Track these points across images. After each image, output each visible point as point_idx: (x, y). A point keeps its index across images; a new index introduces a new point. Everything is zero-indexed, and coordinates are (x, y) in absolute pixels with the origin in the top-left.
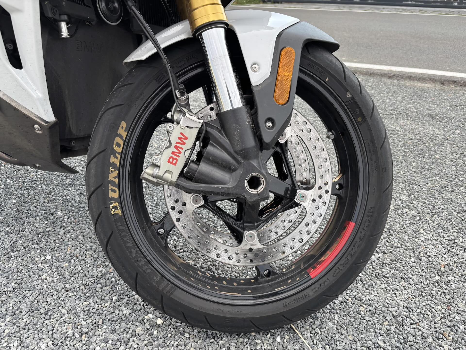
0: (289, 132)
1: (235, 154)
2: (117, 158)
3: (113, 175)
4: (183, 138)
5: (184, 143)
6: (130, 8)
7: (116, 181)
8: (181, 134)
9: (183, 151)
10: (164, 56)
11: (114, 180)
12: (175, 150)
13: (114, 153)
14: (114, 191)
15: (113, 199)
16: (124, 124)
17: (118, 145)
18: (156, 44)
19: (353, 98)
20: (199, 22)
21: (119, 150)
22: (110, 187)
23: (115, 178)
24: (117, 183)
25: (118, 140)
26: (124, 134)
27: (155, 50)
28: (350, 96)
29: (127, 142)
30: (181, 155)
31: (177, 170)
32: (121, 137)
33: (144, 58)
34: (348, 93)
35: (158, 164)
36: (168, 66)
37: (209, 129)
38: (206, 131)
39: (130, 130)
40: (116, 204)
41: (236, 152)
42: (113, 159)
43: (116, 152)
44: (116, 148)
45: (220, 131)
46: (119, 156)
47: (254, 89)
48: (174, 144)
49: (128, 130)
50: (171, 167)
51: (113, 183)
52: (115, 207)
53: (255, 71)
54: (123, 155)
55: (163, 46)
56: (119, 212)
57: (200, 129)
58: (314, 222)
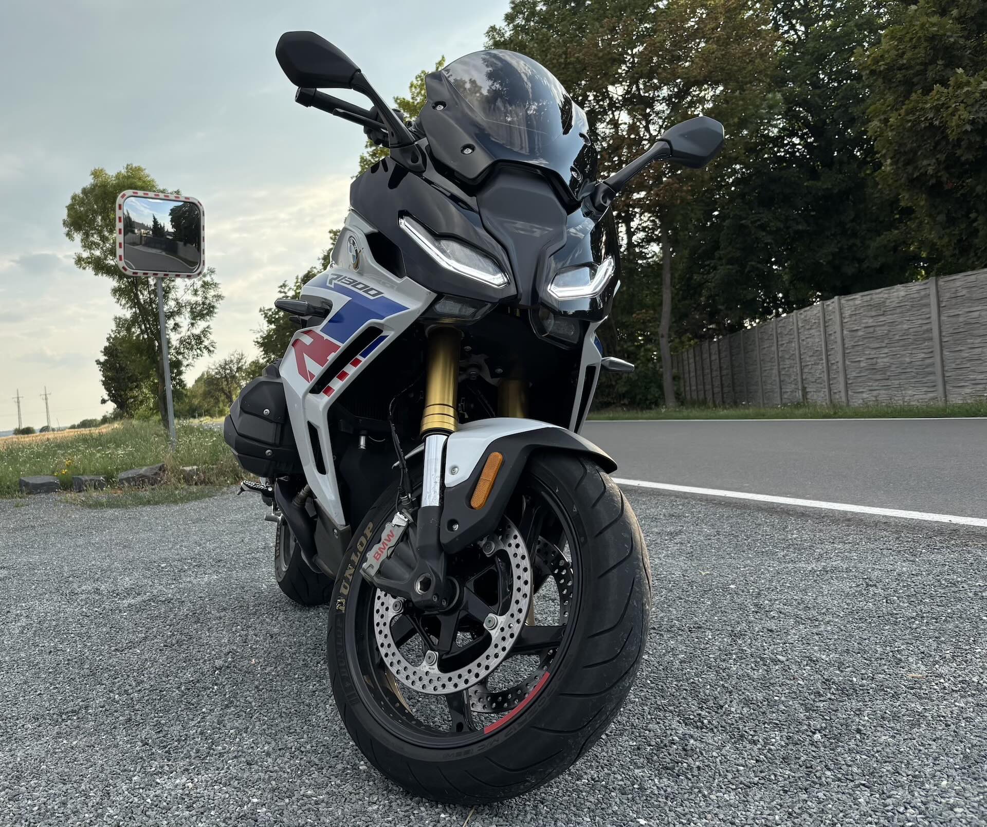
0: (498, 544)
1: (415, 552)
2: (357, 556)
3: (349, 572)
4: (390, 536)
7: (350, 578)
8: (391, 531)
9: (387, 548)
12: (382, 546)
14: (346, 588)
15: (342, 595)
16: (371, 525)
17: (362, 544)
21: (361, 549)
22: (344, 583)
23: (350, 575)
24: (350, 580)
25: (363, 539)
26: (369, 535)
29: (369, 543)
31: (377, 566)
32: (366, 537)
34: (574, 507)
37: (409, 527)
38: (408, 529)
39: (375, 532)
40: (344, 601)
41: (416, 549)
43: (358, 551)
44: (359, 547)
45: (414, 530)
46: (359, 555)
47: (446, 491)
48: (383, 540)
49: (373, 531)
50: (374, 562)
51: (347, 580)
52: (341, 603)
54: (363, 554)
56: (343, 608)
57: (404, 528)
58: (496, 656)
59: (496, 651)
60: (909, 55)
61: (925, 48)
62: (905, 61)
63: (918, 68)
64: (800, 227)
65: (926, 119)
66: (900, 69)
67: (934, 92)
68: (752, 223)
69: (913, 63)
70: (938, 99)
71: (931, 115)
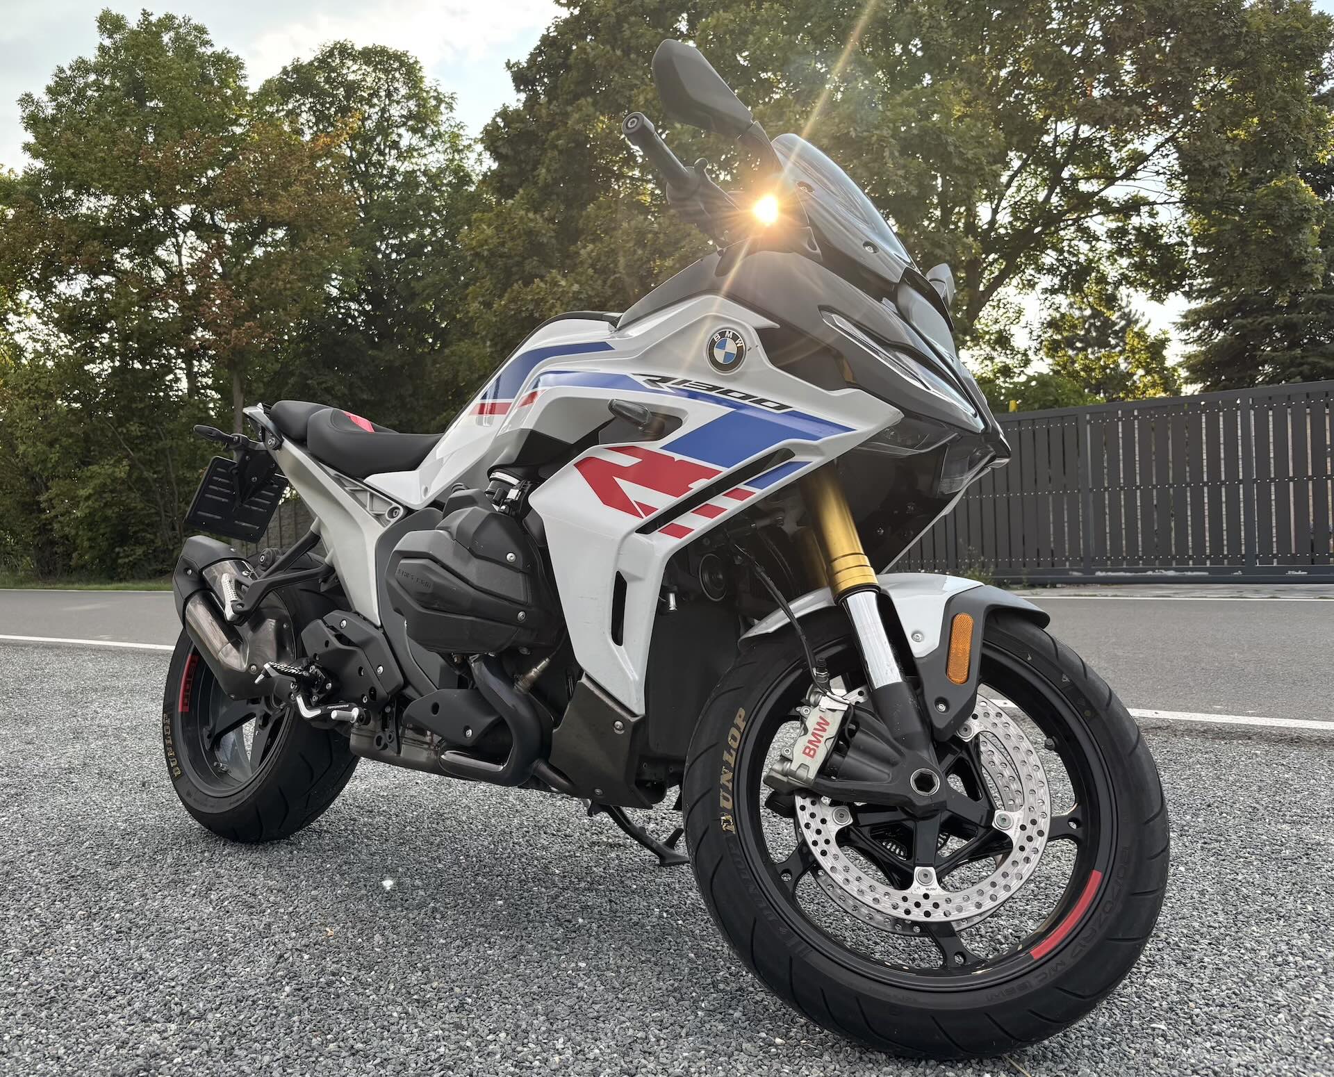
0: (975, 726)
1: (894, 742)
2: (732, 755)
3: (726, 778)
4: (823, 724)
5: (824, 730)
6: (759, 573)
7: (730, 785)
8: (821, 718)
9: (823, 740)
10: (798, 627)
11: (727, 784)
12: (813, 739)
13: (729, 748)
14: (727, 800)
15: (724, 809)
16: (742, 712)
17: (734, 738)
18: (789, 613)
19: (1072, 683)
20: (844, 586)
21: (735, 745)
22: (722, 793)
23: (728, 781)
24: (730, 788)
25: (734, 731)
26: (742, 725)
27: (788, 620)
28: (1067, 680)
29: (745, 736)
30: (821, 745)
31: (814, 765)
32: (738, 729)
33: (771, 630)
34: (1064, 676)
35: (790, 757)
36: (804, 638)
37: (857, 712)
38: (854, 714)
39: (750, 721)
40: (729, 817)
41: (895, 739)
42: (726, 757)
43: (731, 747)
44: (731, 742)
45: (873, 715)
46: (734, 753)
47: (917, 662)
48: (811, 730)
49: (746, 720)
50: (807, 761)
51: (726, 789)
52: (727, 822)
53: (917, 641)
54: (740, 752)
55: (797, 616)
56: (732, 828)
57: (846, 712)
58: (1027, 860)
59: (1025, 854)
60: (509, 244)
61: (524, 241)
62: (506, 250)
63: (517, 259)
64: (365, 397)
65: (527, 309)
66: (501, 256)
67: (535, 286)
68: (319, 384)
69: (513, 253)
70: (538, 293)
71: (531, 307)
